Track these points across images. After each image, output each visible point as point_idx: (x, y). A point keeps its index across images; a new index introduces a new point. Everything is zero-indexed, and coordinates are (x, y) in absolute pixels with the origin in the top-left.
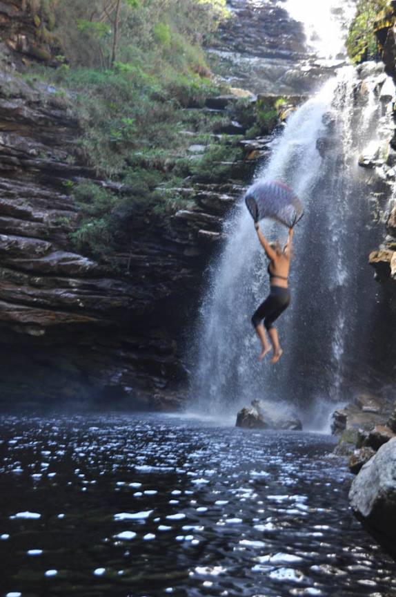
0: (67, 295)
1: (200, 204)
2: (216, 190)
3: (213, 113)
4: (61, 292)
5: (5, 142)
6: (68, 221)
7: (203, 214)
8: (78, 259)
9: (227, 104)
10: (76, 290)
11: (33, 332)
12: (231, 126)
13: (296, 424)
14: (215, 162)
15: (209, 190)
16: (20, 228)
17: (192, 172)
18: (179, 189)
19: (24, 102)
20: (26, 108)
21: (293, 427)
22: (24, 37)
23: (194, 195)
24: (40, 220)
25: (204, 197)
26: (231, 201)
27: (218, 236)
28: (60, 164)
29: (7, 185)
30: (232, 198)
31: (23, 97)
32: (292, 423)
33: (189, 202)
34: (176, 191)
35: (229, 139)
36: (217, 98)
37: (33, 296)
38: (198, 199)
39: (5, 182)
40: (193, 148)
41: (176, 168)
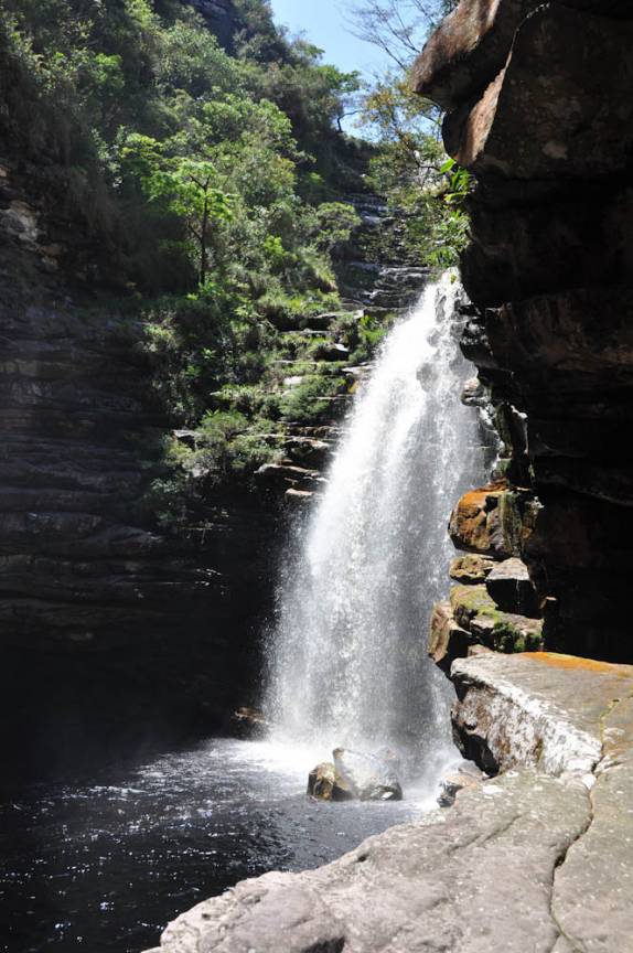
0: (121, 584)
1: (290, 455)
2: (310, 434)
3: (314, 336)
4: (115, 582)
5: (44, 393)
6: (127, 486)
7: (293, 468)
8: (138, 535)
9: (330, 323)
10: (133, 576)
11: (75, 637)
12: (335, 350)
13: (392, 790)
14: (310, 398)
15: (303, 435)
16: (59, 501)
17: (283, 412)
18: (266, 436)
19: (72, 342)
20: (74, 349)
21: (387, 795)
22: (95, 266)
23: (283, 442)
24: (90, 488)
25: (295, 444)
26: (326, 449)
27: (309, 497)
28: (122, 413)
29: (44, 446)
30: (327, 445)
31: (70, 336)
32: (387, 789)
33: (276, 451)
34: (263, 438)
35: (329, 367)
36: (320, 316)
37: (75, 590)
38: (288, 446)
39: (44, 443)
40: (288, 381)
41: (264, 407)
